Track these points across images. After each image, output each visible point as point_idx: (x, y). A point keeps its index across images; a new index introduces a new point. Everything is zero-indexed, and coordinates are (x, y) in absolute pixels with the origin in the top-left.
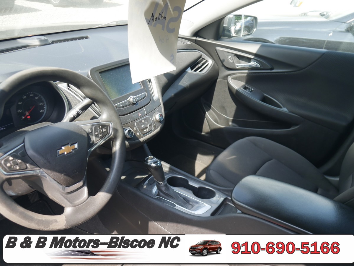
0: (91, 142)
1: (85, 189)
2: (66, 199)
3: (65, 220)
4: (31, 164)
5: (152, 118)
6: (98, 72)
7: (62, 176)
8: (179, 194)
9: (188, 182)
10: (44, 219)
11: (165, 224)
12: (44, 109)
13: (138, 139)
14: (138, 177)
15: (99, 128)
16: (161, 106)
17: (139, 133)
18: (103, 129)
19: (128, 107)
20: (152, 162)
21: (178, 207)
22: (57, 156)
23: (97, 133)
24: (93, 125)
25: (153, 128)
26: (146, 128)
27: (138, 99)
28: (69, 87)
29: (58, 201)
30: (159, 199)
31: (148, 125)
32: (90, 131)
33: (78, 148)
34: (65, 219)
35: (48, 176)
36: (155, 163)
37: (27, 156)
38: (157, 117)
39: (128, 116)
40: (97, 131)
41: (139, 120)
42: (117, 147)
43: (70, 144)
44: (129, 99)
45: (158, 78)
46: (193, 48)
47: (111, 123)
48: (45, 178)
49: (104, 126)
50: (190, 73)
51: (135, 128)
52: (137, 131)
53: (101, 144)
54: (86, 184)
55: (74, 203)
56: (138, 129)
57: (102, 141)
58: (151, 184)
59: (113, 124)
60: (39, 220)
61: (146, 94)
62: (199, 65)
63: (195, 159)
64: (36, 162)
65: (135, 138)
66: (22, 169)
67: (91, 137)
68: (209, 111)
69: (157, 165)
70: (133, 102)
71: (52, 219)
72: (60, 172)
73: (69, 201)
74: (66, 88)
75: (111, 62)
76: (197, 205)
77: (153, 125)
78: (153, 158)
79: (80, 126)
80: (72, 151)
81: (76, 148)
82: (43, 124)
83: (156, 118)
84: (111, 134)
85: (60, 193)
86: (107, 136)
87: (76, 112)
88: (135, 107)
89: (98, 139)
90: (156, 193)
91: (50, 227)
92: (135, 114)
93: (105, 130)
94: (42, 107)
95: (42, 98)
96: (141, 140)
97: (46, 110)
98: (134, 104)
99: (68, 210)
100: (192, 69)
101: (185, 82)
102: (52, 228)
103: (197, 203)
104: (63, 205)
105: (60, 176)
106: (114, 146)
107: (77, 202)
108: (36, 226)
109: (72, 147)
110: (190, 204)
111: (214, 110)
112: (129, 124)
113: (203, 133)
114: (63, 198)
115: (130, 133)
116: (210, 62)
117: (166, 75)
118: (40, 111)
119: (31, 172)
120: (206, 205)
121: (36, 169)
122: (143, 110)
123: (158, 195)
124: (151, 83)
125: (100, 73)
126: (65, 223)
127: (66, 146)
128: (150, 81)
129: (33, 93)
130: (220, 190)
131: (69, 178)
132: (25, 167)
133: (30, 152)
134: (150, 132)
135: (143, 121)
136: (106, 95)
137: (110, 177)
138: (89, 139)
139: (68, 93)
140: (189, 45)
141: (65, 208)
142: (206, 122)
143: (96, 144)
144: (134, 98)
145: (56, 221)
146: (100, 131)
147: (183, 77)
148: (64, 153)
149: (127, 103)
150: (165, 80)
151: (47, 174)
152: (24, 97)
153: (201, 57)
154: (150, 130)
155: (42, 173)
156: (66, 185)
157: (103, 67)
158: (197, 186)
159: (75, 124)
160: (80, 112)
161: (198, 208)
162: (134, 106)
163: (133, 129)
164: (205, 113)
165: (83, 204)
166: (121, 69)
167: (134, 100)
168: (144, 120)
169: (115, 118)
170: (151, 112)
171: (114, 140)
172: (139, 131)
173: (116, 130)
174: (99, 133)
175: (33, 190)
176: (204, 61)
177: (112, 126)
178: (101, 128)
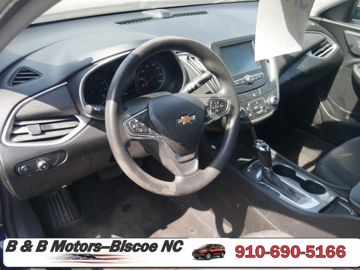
0: (207, 116)
1: (196, 162)
2: (178, 168)
3: (176, 188)
4: (152, 129)
5: (266, 100)
6: (218, 47)
7: (178, 145)
8: (284, 183)
9: (295, 173)
10: (157, 183)
11: (265, 211)
12: (163, 79)
13: (249, 120)
14: (242, 159)
15: (217, 103)
16: (277, 89)
17: (252, 114)
18: (220, 105)
19: (244, 86)
20: (261, 146)
21: (282, 196)
22: (175, 125)
23: (214, 108)
24: (211, 100)
25: (266, 111)
26: (259, 110)
27: (254, 78)
28: (188, 60)
29: (170, 168)
30: (262, 185)
31: (262, 107)
32: (207, 105)
33: (195, 120)
34: (175, 186)
35: (165, 143)
36: (263, 147)
37: (150, 121)
38: (272, 100)
39: (242, 95)
40: (214, 105)
41: (253, 101)
42: (231, 125)
43: (189, 115)
44: (245, 77)
45: (277, 59)
46: (317, 30)
47: (229, 100)
48: (162, 144)
49: (222, 102)
50: (311, 57)
51: (248, 108)
52: (249, 112)
53: (216, 119)
54: (197, 157)
55: (185, 173)
56: (250, 109)
57: (218, 116)
58: (255, 169)
59: (230, 101)
60: (154, 183)
61: (263, 75)
62: (322, 49)
63: (299, 151)
64: (156, 128)
65: (247, 119)
66: (145, 132)
67: (208, 110)
68: (324, 102)
69: (266, 149)
70: (249, 81)
71: (164, 184)
72: (177, 140)
73: (180, 171)
74: (186, 60)
75: (229, 38)
76: (303, 199)
77: (267, 107)
78: (262, 142)
79: (199, 99)
80: (189, 122)
81: (193, 120)
82: (163, 94)
83: (270, 101)
84: (227, 111)
85: (173, 161)
86: (223, 112)
87: (195, 85)
88: (250, 87)
89: (214, 114)
90: (259, 178)
91: (162, 191)
92: (249, 94)
93: (222, 106)
94: (161, 78)
95: (162, 69)
96: (253, 121)
97: (164, 81)
98: (250, 83)
99: (178, 179)
100: (313, 53)
101: (303, 66)
102: (163, 192)
103: (303, 196)
104: (175, 173)
105: (176, 144)
106: (228, 123)
107: (188, 172)
108: (151, 187)
109: (190, 118)
110: (296, 196)
111: (330, 101)
112: (243, 104)
113: (313, 125)
114: (175, 166)
115: (243, 113)
116: (335, 47)
117: (285, 56)
118: (159, 81)
119: (152, 136)
120: (314, 200)
121: (156, 134)
122: (258, 91)
123: (261, 181)
124: (269, 63)
125: (220, 48)
126: (175, 190)
127: (185, 116)
128: (268, 61)
129: (155, 63)
130: (331, 188)
131: (183, 148)
132: (147, 131)
133: (153, 118)
134: (262, 114)
135: (257, 103)
136: (227, 70)
137: (220, 153)
138: (206, 113)
139: (188, 65)
140: (313, 26)
141: (176, 176)
142: (318, 113)
143: (211, 119)
144: (250, 78)
145: (168, 187)
146: (217, 106)
147: (302, 61)
148: (183, 123)
149: (243, 82)
150: (283, 62)
151: (165, 141)
152: (147, 66)
153: (324, 40)
154: (262, 113)
155: (160, 139)
156: (180, 154)
157: (223, 43)
158: (305, 178)
159: (194, 96)
160: (198, 85)
161: (304, 202)
162: (250, 85)
163: (246, 109)
164: (319, 103)
165: (192, 175)
166: (241, 46)
167: (251, 79)
168: (258, 101)
169: (233, 95)
170: (266, 95)
171: (229, 117)
172: (251, 112)
173: (232, 108)
174: (216, 108)
175: (147, 154)
176: (328, 45)
177: (229, 102)
178: (218, 103)
